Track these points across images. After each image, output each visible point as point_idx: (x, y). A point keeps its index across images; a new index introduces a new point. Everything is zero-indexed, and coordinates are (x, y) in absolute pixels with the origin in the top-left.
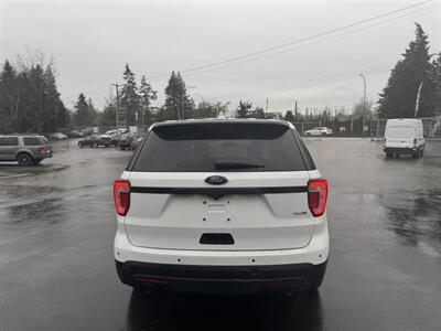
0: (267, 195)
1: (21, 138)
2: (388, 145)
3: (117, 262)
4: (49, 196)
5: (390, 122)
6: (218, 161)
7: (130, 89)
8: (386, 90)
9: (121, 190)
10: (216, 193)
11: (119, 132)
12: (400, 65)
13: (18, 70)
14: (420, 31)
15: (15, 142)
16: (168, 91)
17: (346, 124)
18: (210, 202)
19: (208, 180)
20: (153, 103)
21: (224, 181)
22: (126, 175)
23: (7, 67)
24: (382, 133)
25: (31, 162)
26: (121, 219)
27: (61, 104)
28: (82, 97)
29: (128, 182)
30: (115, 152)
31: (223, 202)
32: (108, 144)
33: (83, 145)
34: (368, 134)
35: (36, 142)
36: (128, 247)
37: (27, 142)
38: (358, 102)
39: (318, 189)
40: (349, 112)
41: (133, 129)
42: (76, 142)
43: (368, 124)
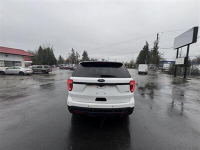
0: (117, 86)
1: (43, 66)
2: (139, 71)
3: (68, 106)
4: (50, 82)
5: (140, 65)
6: (102, 74)
7: (73, 55)
8: (138, 57)
9: (70, 82)
10: (101, 85)
11: (70, 66)
12: (142, 51)
13: (43, 48)
14: (147, 43)
15: (41, 67)
16: (83, 55)
17: (128, 65)
18: (99, 87)
19: (99, 80)
20: (79, 58)
21: (104, 81)
22: (72, 78)
23: (40, 47)
24: (138, 68)
25: (46, 73)
26: (70, 92)
27: (55, 58)
28: (60, 56)
29: (72, 80)
30: (69, 71)
31: (103, 87)
32: (67, 68)
33: (60, 68)
34: (134, 68)
35: (48, 67)
36: (72, 101)
37: (45, 67)
38: (131, 60)
39: (132, 84)
40: (129, 62)
41: (74, 65)
42: (58, 68)
43: (134, 65)
